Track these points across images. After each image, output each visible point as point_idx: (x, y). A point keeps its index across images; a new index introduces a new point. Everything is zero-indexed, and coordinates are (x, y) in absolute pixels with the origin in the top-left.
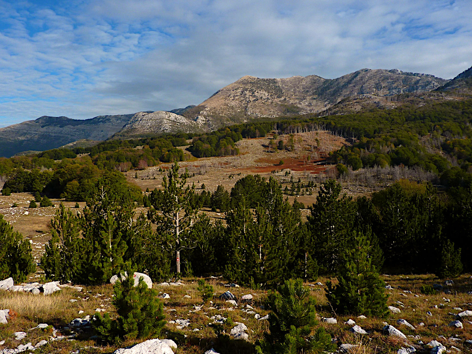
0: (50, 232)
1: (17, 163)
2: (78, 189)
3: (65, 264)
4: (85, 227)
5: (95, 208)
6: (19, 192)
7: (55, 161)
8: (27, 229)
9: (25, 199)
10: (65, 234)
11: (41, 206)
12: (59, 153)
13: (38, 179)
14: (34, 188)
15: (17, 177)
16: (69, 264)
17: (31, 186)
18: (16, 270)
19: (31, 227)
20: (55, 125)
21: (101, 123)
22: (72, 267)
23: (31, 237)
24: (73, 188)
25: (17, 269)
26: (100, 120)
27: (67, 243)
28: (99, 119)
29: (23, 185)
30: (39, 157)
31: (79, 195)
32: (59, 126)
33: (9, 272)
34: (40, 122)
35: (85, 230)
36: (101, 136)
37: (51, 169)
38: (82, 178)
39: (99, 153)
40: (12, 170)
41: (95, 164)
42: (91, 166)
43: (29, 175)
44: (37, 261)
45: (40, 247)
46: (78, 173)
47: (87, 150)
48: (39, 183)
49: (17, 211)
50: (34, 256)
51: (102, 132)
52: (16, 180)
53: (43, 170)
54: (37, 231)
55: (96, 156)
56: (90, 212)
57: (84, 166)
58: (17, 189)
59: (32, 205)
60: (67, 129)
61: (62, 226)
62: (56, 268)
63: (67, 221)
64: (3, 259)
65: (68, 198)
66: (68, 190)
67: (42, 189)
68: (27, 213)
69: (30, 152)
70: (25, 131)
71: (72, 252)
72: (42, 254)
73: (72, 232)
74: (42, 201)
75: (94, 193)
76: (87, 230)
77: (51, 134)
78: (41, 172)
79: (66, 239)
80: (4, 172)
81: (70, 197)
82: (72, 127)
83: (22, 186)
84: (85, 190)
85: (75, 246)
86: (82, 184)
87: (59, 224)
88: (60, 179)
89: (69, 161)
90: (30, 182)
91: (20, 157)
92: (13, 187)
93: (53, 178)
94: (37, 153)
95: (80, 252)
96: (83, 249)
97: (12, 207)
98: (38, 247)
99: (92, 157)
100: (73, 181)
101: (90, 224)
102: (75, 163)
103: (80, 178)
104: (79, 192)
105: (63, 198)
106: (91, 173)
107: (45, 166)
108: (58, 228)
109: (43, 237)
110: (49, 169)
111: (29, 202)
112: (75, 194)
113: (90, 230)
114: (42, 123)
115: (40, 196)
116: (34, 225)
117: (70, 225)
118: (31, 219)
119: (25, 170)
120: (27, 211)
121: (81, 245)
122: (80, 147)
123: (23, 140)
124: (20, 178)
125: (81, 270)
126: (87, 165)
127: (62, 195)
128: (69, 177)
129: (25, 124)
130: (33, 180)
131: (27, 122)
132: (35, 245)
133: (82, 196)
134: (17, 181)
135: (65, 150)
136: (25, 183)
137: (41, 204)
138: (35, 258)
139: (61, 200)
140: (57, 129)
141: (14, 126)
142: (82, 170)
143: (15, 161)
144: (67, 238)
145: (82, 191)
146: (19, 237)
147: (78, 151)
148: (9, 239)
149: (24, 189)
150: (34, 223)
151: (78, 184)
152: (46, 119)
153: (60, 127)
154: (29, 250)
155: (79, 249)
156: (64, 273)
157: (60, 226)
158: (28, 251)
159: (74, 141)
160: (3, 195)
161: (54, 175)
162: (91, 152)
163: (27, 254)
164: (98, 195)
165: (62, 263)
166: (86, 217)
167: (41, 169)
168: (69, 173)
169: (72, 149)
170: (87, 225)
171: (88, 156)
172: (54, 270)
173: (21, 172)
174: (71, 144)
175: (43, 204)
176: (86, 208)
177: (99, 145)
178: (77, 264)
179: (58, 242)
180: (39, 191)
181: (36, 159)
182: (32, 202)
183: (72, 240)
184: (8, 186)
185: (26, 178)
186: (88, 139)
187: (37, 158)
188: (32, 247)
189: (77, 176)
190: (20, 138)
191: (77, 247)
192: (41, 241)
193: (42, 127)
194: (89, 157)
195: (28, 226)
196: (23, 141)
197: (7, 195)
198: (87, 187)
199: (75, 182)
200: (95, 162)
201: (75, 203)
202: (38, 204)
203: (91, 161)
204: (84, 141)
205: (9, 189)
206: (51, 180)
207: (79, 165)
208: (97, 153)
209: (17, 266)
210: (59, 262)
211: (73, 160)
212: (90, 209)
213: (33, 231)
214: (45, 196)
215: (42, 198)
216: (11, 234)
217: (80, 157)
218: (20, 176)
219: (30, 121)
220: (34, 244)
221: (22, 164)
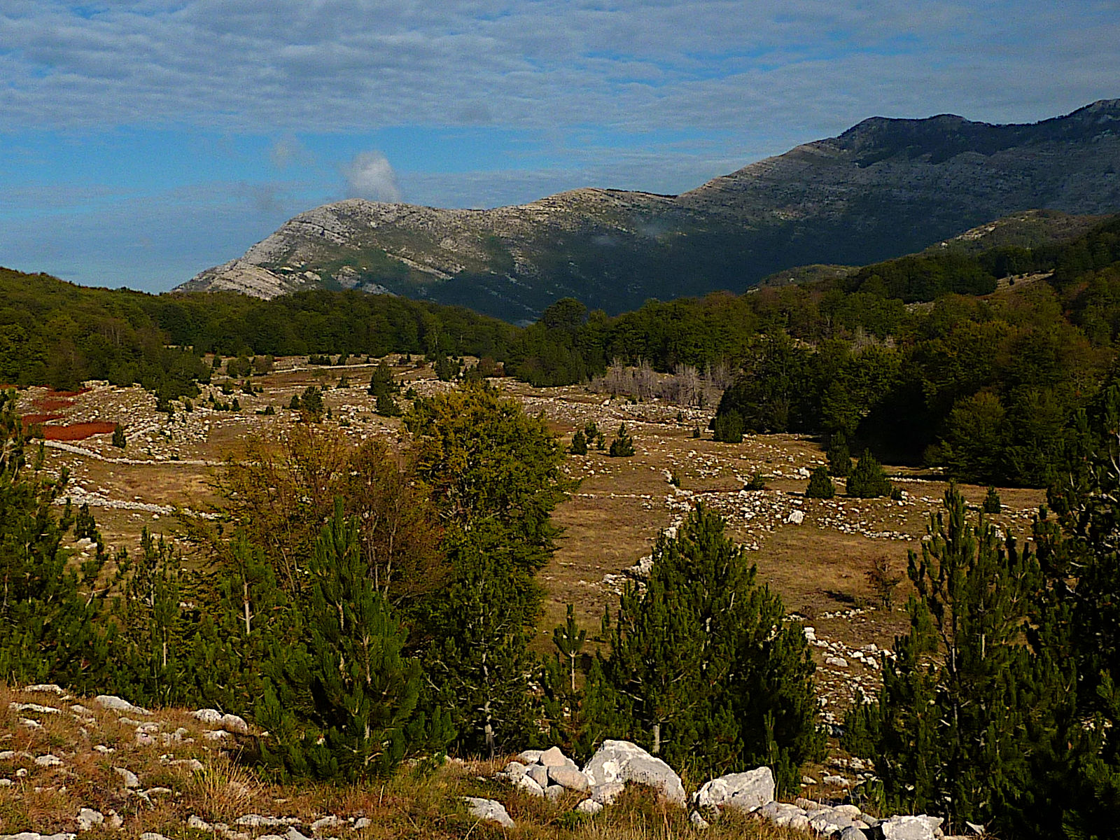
0: (879, 602)
1: (769, 314)
2: (998, 432)
3: (957, 750)
4: (1039, 603)
5: (1084, 519)
6: (773, 432)
7: (910, 308)
8: (796, 582)
9: (791, 459)
10: (962, 622)
11: (851, 492)
12: (927, 273)
13: (841, 380)
14: (828, 417)
15: (767, 372)
16: (970, 752)
17: (814, 409)
18: (764, 741)
19: (811, 573)
20: (914, 155)
21: (1107, 135)
22: (983, 765)
23: (809, 616)
24: (978, 425)
25: (770, 735)
26: (1102, 121)
27: (967, 658)
28: (1097, 115)
29: (788, 402)
30: (848, 292)
31: (1001, 454)
32: (929, 155)
33: (737, 741)
34: (857, 142)
35: (1037, 612)
36: (1105, 193)
37: (890, 343)
38: (1016, 382)
39: (1091, 272)
40: (751, 342)
41: (1076, 321)
42: (1055, 329)
43: (810, 362)
44: (830, 716)
45: (843, 662)
46: (1002, 358)
47: (1039, 259)
48: (846, 396)
49: (763, 505)
50: (819, 694)
51: (1111, 177)
52: (764, 382)
53: (861, 343)
54: (830, 594)
55: (1079, 286)
56: (1063, 537)
57: (1028, 328)
58: (766, 417)
59: (818, 488)
60: (962, 167)
61: (950, 585)
62: (922, 761)
63: (971, 564)
64: (720, 689)
65: (956, 468)
66: (957, 432)
67: (854, 424)
68: (797, 517)
69: (814, 270)
70: (799, 186)
71: (988, 702)
72: (848, 690)
73: (989, 616)
74: (854, 473)
75: (1081, 451)
76: (1044, 614)
77: (895, 192)
78: (854, 351)
79: (967, 643)
80: (722, 348)
81: (962, 464)
82: (982, 158)
83: (783, 409)
84: (1029, 434)
85: (998, 677)
86: (1015, 406)
87: (941, 577)
88: (926, 382)
89: (966, 307)
90: (814, 391)
91: (778, 289)
92: (752, 411)
93: (899, 377)
94: (842, 272)
95: (1019, 707)
96: (1031, 696)
97: (746, 488)
98: (834, 660)
99: (1059, 290)
100: (979, 394)
101: (1061, 589)
102: (986, 316)
103: (1008, 383)
104: (1004, 445)
105: (936, 465)
106: (1058, 360)
107: (870, 331)
108: (935, 590)
109: (854, 620)
110: (883, 339)
111: (808, 473)
112: (985, 452)
113: (1058, 614)
114: (863, 147)
115: (845, 450)
116: (821, 569)
117: (982, 583)
118: (811, 544)
119: (797, 344)
120: (799, 508)
121: (1027, 677)
122: (1011, 247)
123: (790, 223)
124: (776, 375)
125: (1028, 788)
126: (1038, 323)
127: (930, 451)
128: (962, 375)
129: (800, 155)
130: (824, 385)
131: (807, 149)
132: (821, 648)
133: (1015, 460)
134: (767, 387)
135: (950, 261)
136: (795, 395)
137: (849, 483)
138: (824, 701)
139: (925, 472)
140: (921, 168)
141: (759, 167)
142: (1018, 347)
143: (760, 309)
144: (969, 642)
145: (1017, 441)
146: (773, 609)
147: (1002, 264)
148: (741, 613)
149: (792, 417)
150: (823, 561)
151: (1000, 410)
152: (881, 129)
153: (933, 161)
154: (804, 667)
155: (1018, 693)
156: (949, 786)
157: (945, 587)
158: (801, 668)
159: (987, 220)
160: (716, 439)
161: (903, 364)
162: (1057, 265)
163: (796, 680)
164: (1098, 462)
165: (943, 743)
166: (1042, 554)
167: (852, 339)
168: (964, 357)
169: (978, 253)
170: (1047, 594)
171: (1044, 283)
172: (911, 765)
173: (781, 353)
174: (975, 235)
175: (858, 486)
176: (1043, 514)
177: (1093, 236)
178: (1006, 759)
179: (933, 650)
180: (843, 429)
181: (836, 300)
182: (817, 474)
183: (988, 649)
184: (735, 406)
185: (800, 377)
186: (1046, 208)
187: (839, 293)
188: (815, 657)
189: (995, 374)
190: (782, 215)
191: (1007, 682)
192: (846, 638)
193: (865, 164)
194: (1048, 290)
195: (799, 570)
196: (790, 225)
197: (732, 442)
198: (1038, 422)
199: (989, 400)
200: (1074, 311)
201: (983, 492)
202: (838, 482)
203: (1055, 307)
204: (1028, 217)
205: (738, 417)
206: (892, 385)
207: (1005, 325)
208: (1085, 269)
209: (769, 724)
210: (933, 739)
211: (979, 304)
212: (1060, 521)
213: (818, 590)
214: (867, 451)
215: (854, 461)
216: (749, 594)
217: (1012, 289)
218: (776, 368)
219: (819, 144)
220: (820, 643)
221: (786, 319)
